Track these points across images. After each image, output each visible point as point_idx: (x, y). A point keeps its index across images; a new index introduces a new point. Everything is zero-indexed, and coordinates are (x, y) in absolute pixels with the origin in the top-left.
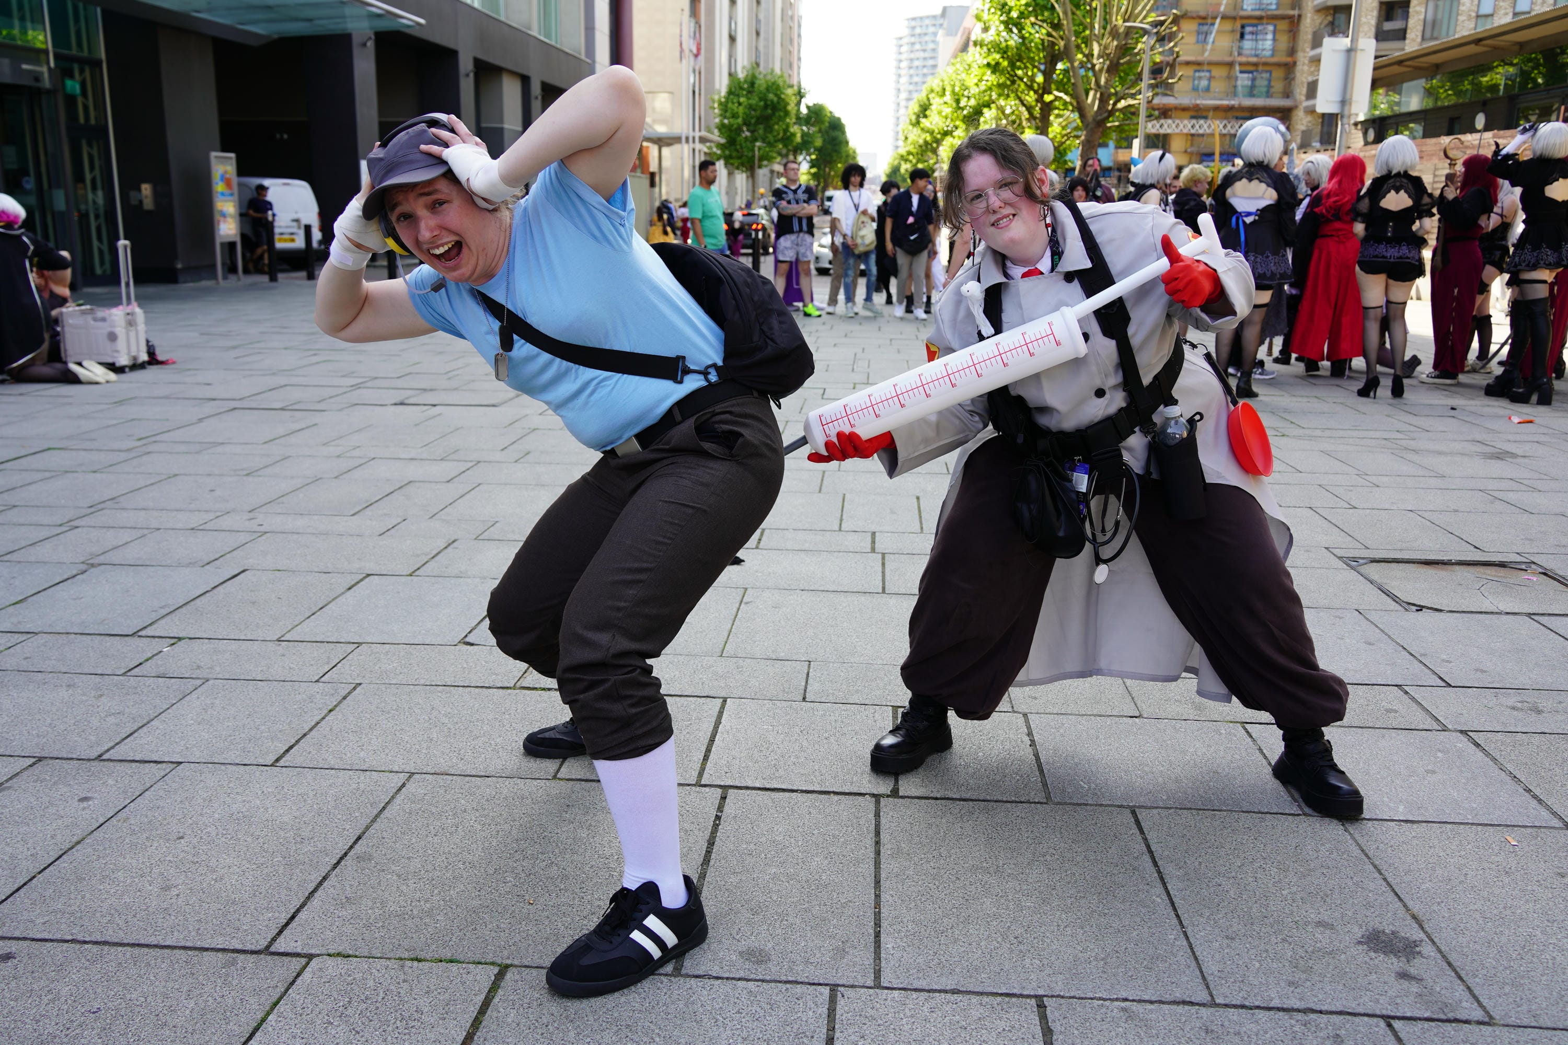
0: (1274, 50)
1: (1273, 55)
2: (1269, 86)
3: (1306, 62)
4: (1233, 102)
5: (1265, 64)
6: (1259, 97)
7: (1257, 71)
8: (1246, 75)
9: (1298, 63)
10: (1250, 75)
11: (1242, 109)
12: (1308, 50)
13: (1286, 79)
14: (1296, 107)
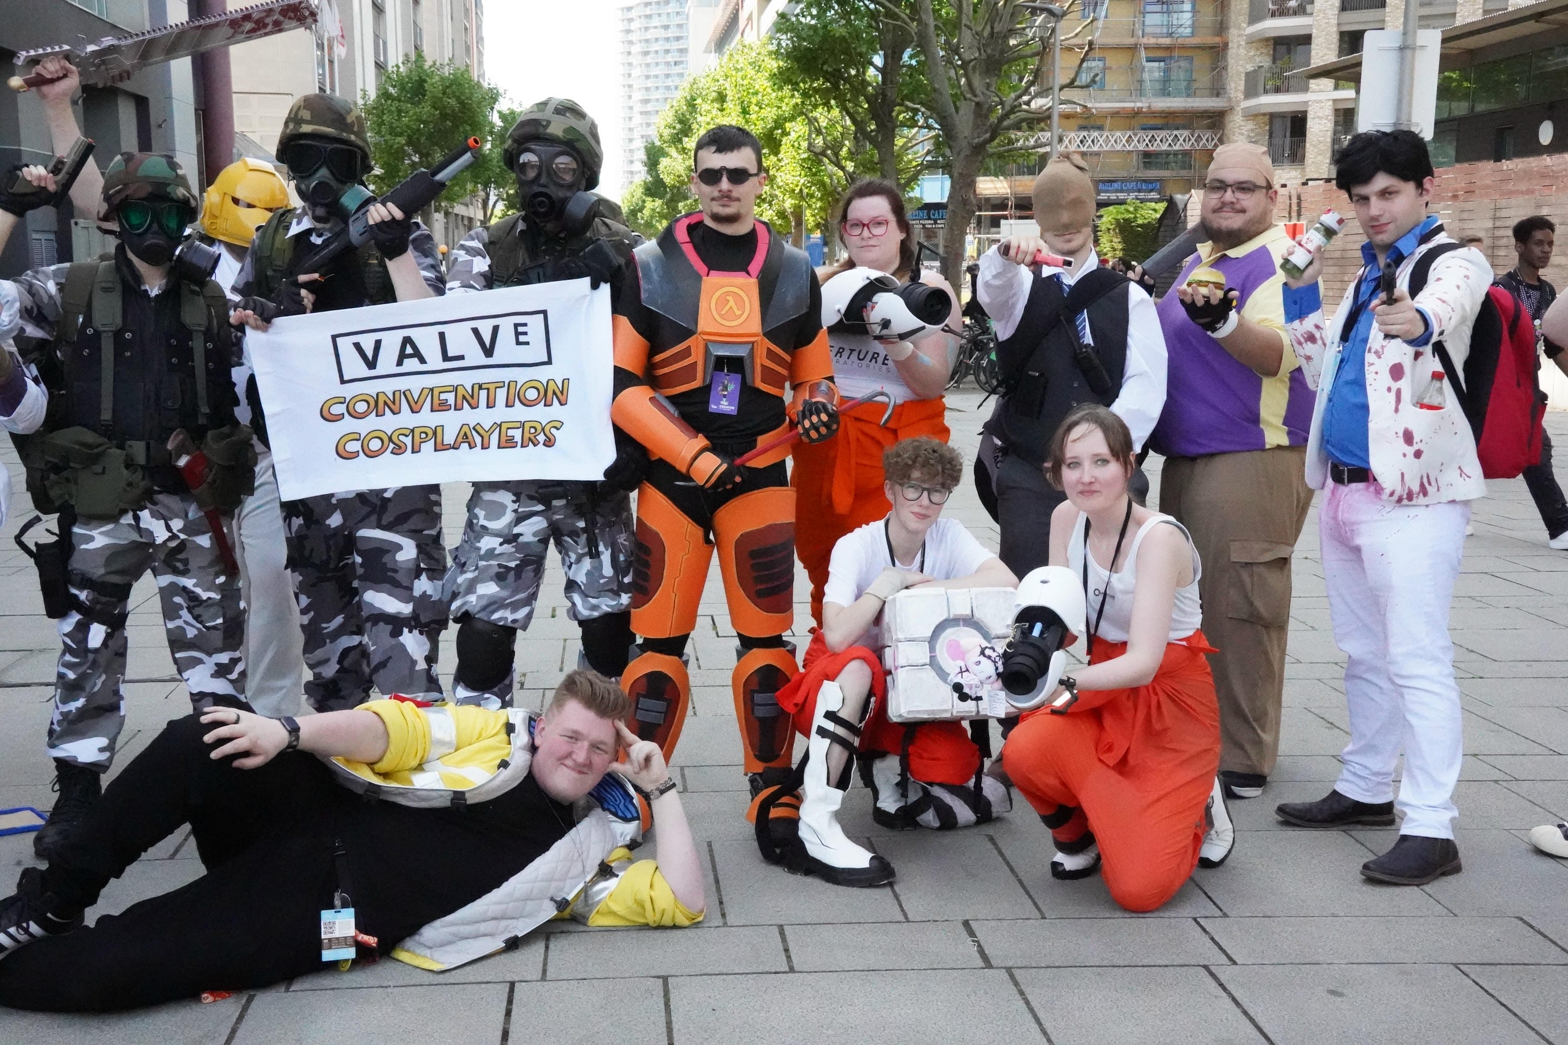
0: (1193, 26)
1: (1193, 34)
2: (1190, 81)
3: (1243, 43)
4: (1139, 105)
5: (1183, 47)
6: (1178, 94)
7: (1171, 58)
8: (1156, 64)
9: (1230, 45)
10: (1162, 64)
11: (1153, 114)
12: (1244, 25)
13: (1213, 69)
14: (1232, 109)
